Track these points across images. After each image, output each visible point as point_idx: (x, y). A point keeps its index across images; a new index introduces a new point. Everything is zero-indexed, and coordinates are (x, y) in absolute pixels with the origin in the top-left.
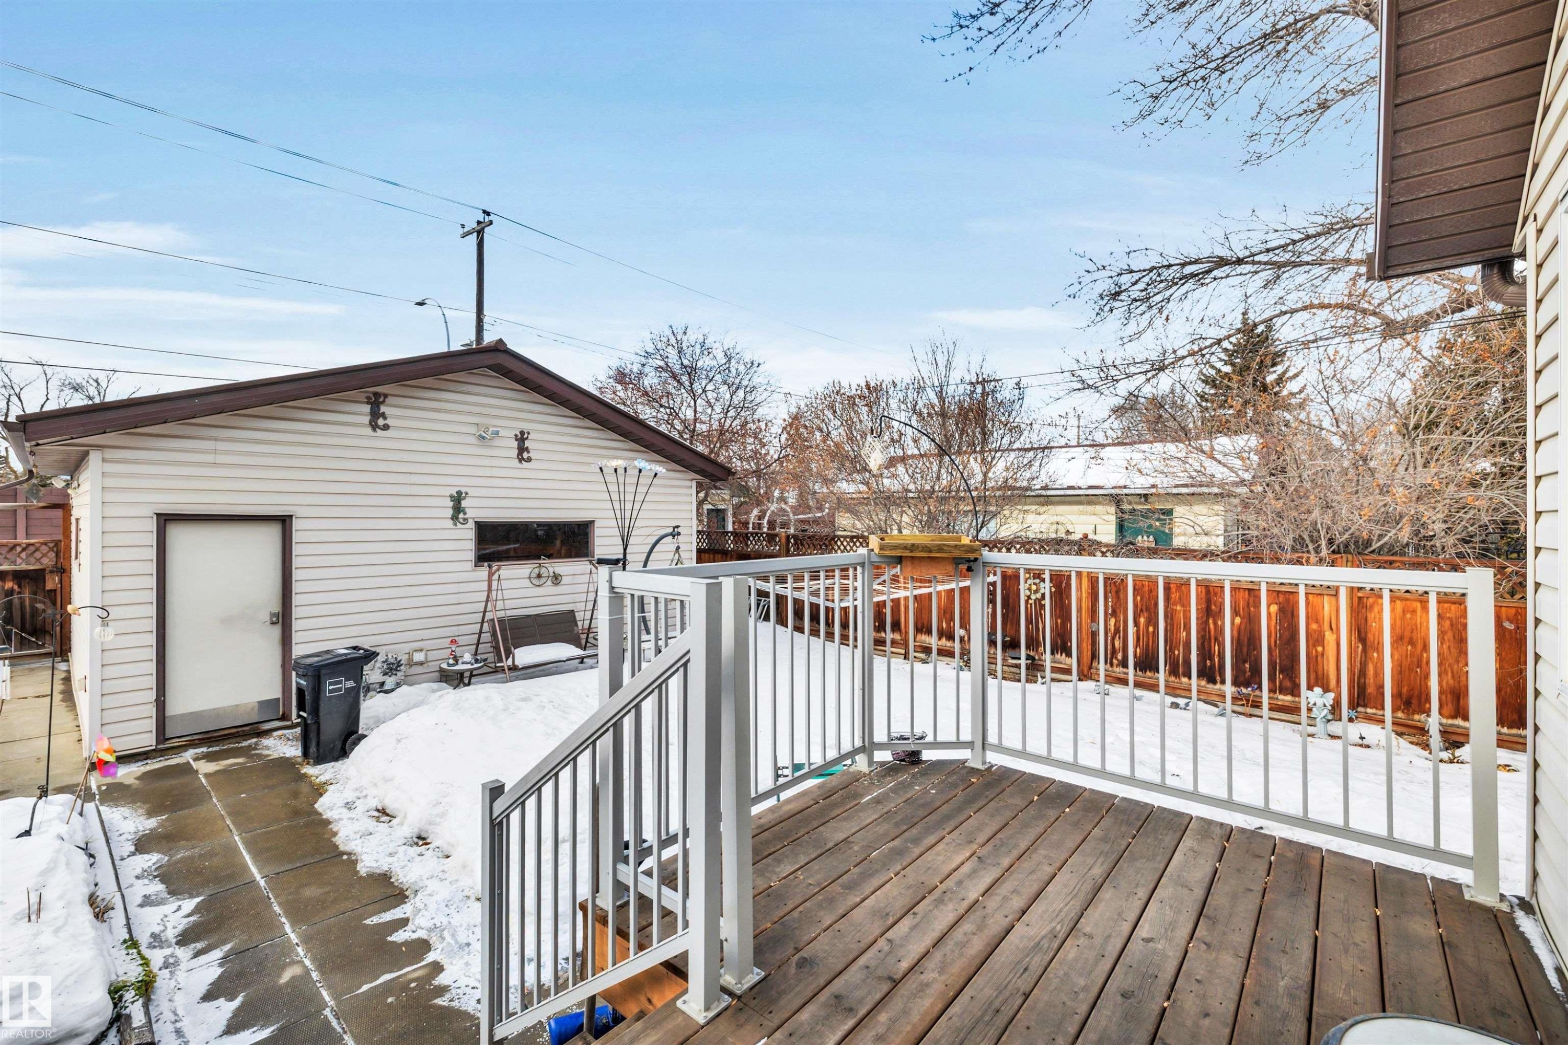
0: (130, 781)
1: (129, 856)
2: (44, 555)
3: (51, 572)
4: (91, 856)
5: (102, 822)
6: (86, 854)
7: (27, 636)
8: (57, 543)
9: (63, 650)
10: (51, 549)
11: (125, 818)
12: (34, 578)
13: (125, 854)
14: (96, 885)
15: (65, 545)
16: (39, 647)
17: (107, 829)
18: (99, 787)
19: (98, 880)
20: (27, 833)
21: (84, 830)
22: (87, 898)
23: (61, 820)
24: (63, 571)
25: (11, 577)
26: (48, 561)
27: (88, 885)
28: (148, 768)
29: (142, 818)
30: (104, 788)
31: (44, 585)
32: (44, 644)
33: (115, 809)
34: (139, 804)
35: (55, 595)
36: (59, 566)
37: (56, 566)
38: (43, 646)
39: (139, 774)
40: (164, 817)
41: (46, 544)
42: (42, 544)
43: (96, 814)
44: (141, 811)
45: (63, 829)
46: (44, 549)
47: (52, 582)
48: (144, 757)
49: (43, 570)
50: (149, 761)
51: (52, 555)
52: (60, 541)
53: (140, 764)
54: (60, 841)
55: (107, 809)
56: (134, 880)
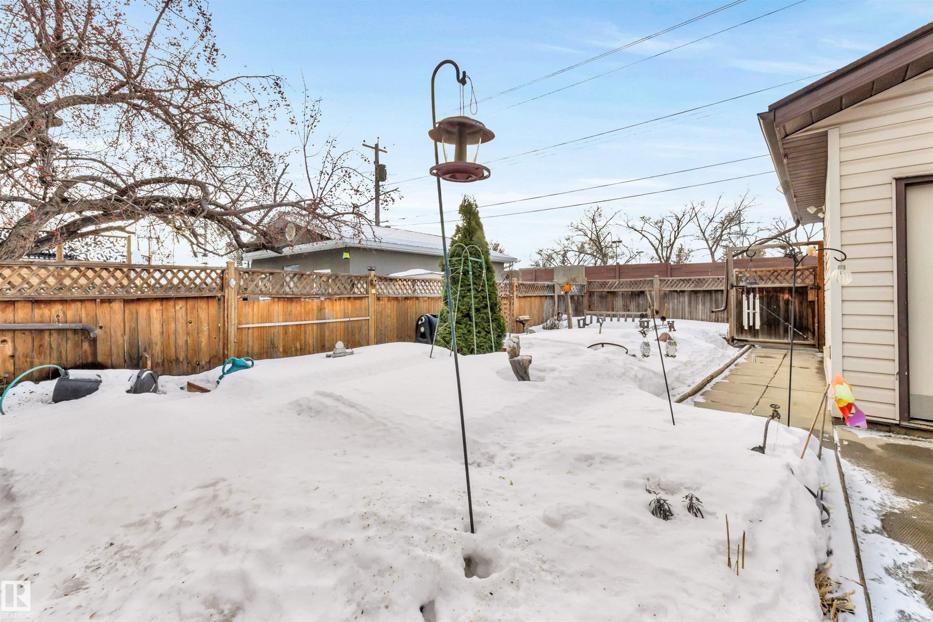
0: (871, 446)
1: (874, 532)
2: (807, 277)
3: (811, 289)
4: (824, 509)
5: (842, 475)
6: (818, 504)
7: (797, 331)
8: (814, 269)
9: (819, 345)
10: (811, 273)
11: (868, 482)
12: (802, 292)
13: (870, 528)
14: (829, 553)
15: (820, 270)
16: (804, 339)
17: (847, 486)
18: (841, 441)
19: (833, 547)
20: (761, 449)
21: (820, 474)
22: (813, 572)
23: (796, 452)
24: (819, 288)
25: (787, 291)
26: (809, 281)
27: (816, 551)
28: (892, 441)
29: (888, 491)
30: (846, 443)
31: (807, 298)
32: (807, 338)
33: (856, 468)
34: (883, 473)
35: (814, 305)
36: (816, 284)
37: (814, 285)
38: (806, 339)
39: (882, 443)
40: (918, 503)
41: (807, 269)
42: (805, 269)
43: (836, 464)
44: (885, 481)
45: (795, 461)
46: (807, 273)
47: (811, 296)
48: (887, 429)
49: (806, 287)
50: (892, 435)
51: (812, 277)
52: (817, 267)
53: (882, 434)
54: (787, 473)
55: (848, 464)
56: (883, 573)
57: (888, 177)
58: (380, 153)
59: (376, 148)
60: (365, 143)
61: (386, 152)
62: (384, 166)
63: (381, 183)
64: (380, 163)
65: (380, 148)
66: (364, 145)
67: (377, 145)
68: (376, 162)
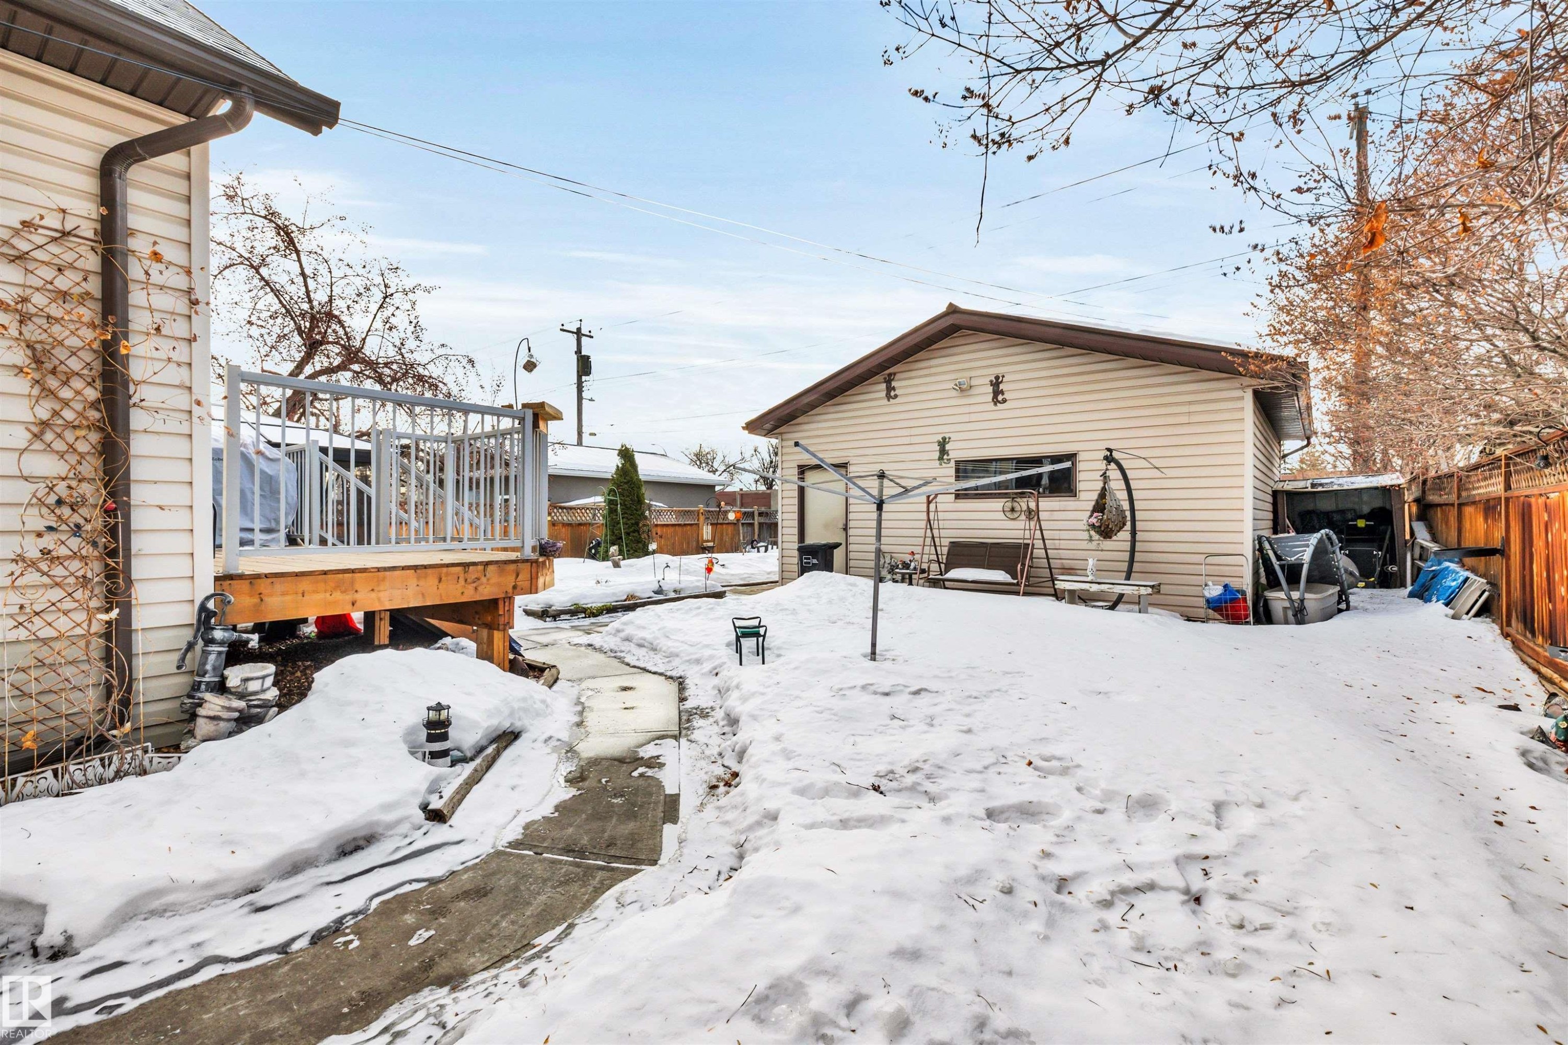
57: (795, 464)
58: (584, 339)
59: (578, 333)
60: (564, 328)
61: (592, 337)
62: (588, 357)
63: (584, 378)
64: (583, 353)
65: (583, 331)
66: (562, 330)
67: (579, 329)
68: (579, 351)
